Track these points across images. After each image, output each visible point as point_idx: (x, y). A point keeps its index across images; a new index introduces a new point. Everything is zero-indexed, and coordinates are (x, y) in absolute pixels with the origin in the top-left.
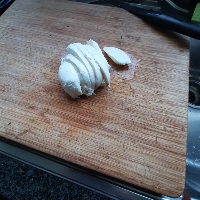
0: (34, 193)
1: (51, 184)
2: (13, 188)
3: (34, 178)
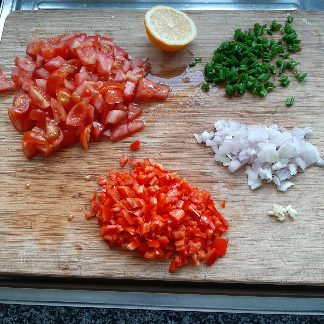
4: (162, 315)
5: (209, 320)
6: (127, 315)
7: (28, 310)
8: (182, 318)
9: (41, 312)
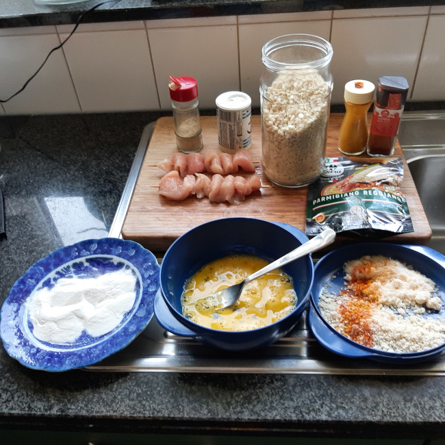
0: (310, 400)
1: (325, 384)
2: (277, 404)
3: (300, 385)
4: (268, 378)
5: (312, 381)
6: (236, 378)
7: (145, 377)
8: (287, 380)
9: (157, 377)
